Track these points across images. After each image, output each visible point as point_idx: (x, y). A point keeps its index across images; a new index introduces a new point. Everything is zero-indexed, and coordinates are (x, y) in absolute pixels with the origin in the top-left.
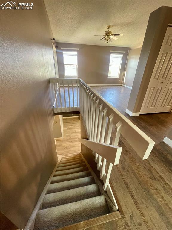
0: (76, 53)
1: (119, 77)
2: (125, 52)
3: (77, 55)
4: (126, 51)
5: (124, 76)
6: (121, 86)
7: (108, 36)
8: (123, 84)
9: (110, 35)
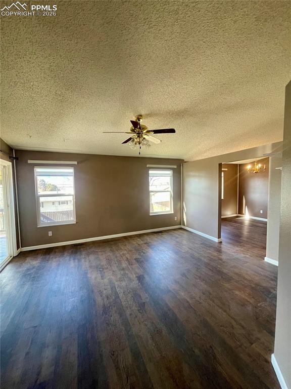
0: (71, 170)
1: (173, 212)
2: (175, 167)
3: (73, 174)
4: (178, 166)
5: (182, 209)
6: (181, 229)
7: (139, 133)
8: (184, 225)
9: (145, 132)
